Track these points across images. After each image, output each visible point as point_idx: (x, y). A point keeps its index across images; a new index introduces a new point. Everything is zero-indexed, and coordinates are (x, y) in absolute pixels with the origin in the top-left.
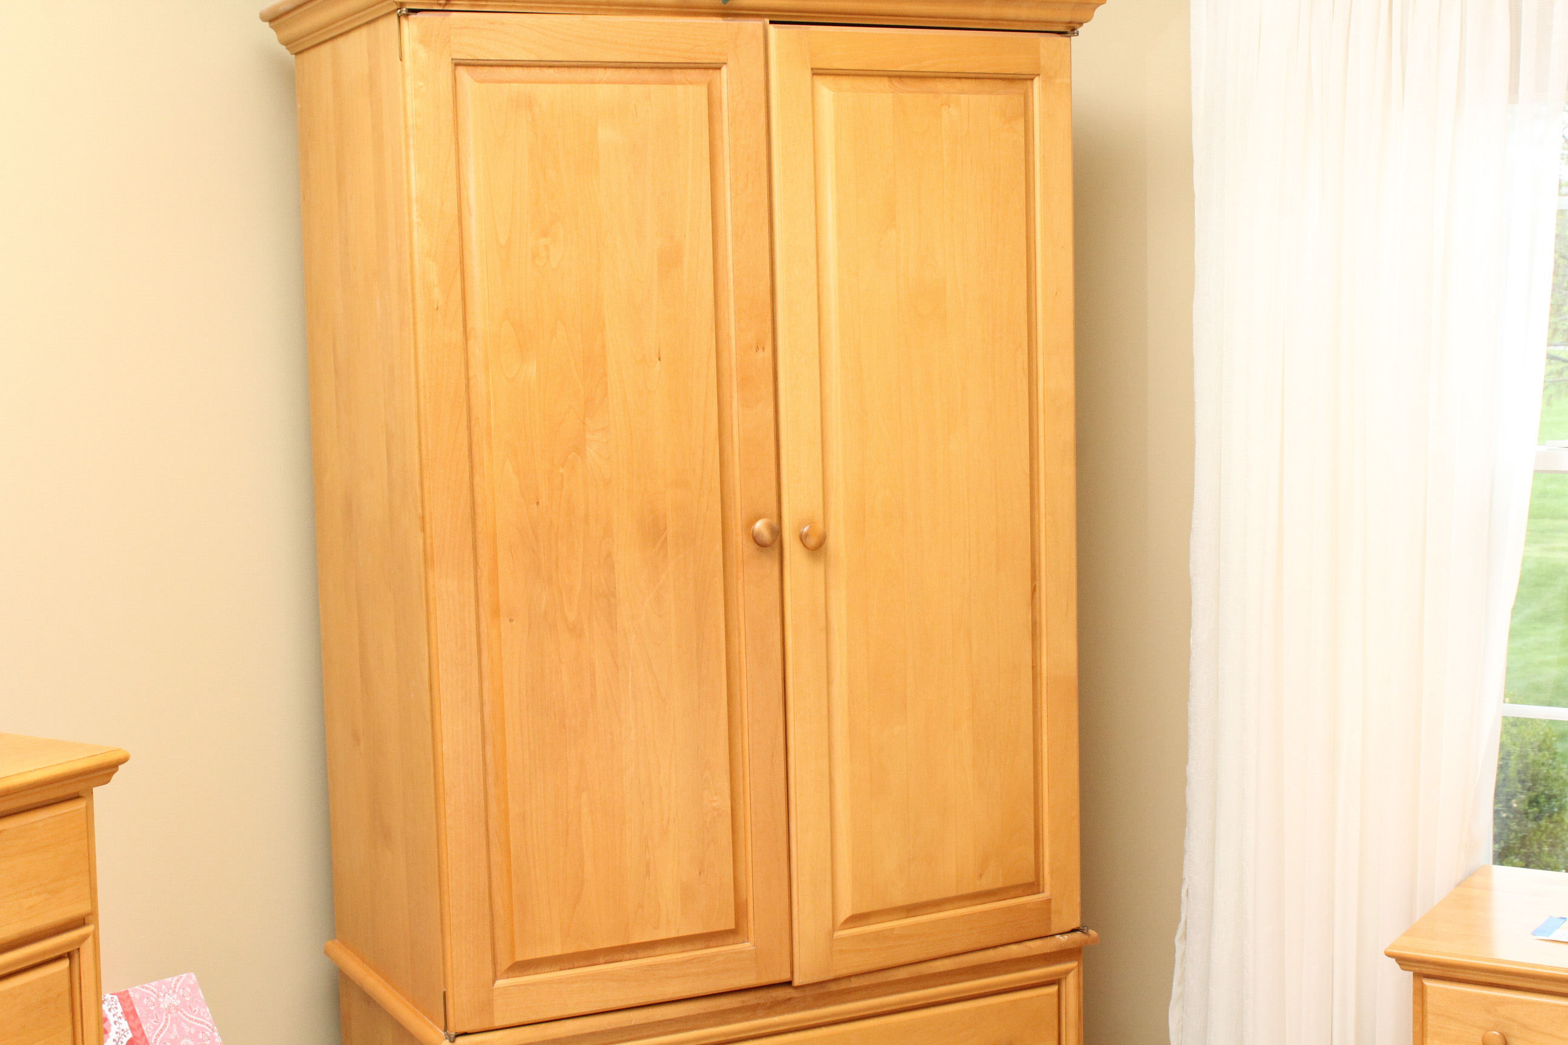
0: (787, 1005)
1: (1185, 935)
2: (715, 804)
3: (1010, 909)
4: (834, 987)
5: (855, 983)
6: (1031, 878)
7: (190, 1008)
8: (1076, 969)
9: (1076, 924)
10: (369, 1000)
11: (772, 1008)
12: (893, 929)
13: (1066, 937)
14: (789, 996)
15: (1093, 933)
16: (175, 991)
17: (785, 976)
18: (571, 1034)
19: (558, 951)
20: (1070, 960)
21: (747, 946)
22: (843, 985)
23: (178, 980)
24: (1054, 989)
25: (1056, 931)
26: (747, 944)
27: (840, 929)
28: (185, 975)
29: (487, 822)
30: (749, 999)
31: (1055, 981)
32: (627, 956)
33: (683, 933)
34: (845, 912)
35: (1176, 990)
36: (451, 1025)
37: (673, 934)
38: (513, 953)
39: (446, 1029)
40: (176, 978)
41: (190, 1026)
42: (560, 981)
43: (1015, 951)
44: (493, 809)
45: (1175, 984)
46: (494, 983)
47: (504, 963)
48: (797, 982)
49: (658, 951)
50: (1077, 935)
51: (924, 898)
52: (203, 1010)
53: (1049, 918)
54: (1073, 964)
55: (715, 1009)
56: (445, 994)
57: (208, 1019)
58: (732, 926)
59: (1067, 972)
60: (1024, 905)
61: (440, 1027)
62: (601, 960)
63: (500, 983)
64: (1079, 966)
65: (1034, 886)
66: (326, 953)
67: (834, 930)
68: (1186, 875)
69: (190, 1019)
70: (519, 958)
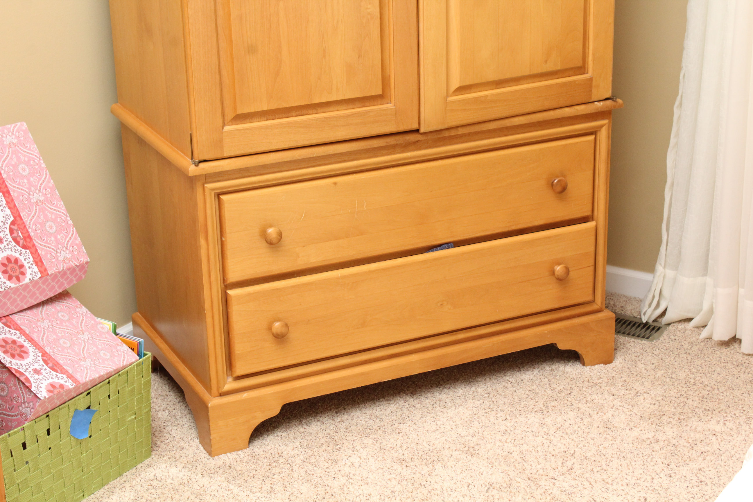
0: (416, 145)
1: (681, 104)
2: (369, 11)
3: (565, 84)
4: (446, 134)
5: (461, 131)
6: (580, 64)
7: (24, 145)
8: (607, 125)
9: (608, 95)
10: (141, 142)
11: (406, 147)
12: (487, 96)
13: (602, 103)
14: (417, 139)
15: (620, 101)
16: (13, 134)
17: (415, 126)
18: (274, 162)
19: (265, 107)
20: (603, 119)
21: (390, 106)
22: (453, 133)
23: (15, 127)
24: (592, 138)
25: (595, 100)
26: (390, 105)
27: (451, 96)
28: (19, 124)
29: (216, 20)
30: (391, 141)
31: (593, 132)
32: (310, 112)
33: (348, 97)
34: (455, 84)
35: (673, 140)
36: (195, 155)
37: (341, 98)
38: (235, 108)
39: (192, 158)
40: (13, 125)
41: (25, 156)
42: (267, 127)
43: (568, 112)
44: (220, 12)
45: (672, 136)
46: (223, 128)
47: (230, 115)
48: (422, 130)
49: (331, 109)
50: (609, 102)
51: (508, 76)
52: (32, 146)
53: (591, 91)
54: (606, 121)
55: (369, 147)
56: (191, 135)
57: (36, 152)
58: (380, 92)
59: (601, 126)
60: (575, 81)
61: (187, 156)
62: (294, 114)
63: (227, 128)
64: (609, 123)
65: (581, 69)
66: (112, 112)
67: (447, 96)
68: (683, 65)
69: (24, 151)
70: (240, 111)
